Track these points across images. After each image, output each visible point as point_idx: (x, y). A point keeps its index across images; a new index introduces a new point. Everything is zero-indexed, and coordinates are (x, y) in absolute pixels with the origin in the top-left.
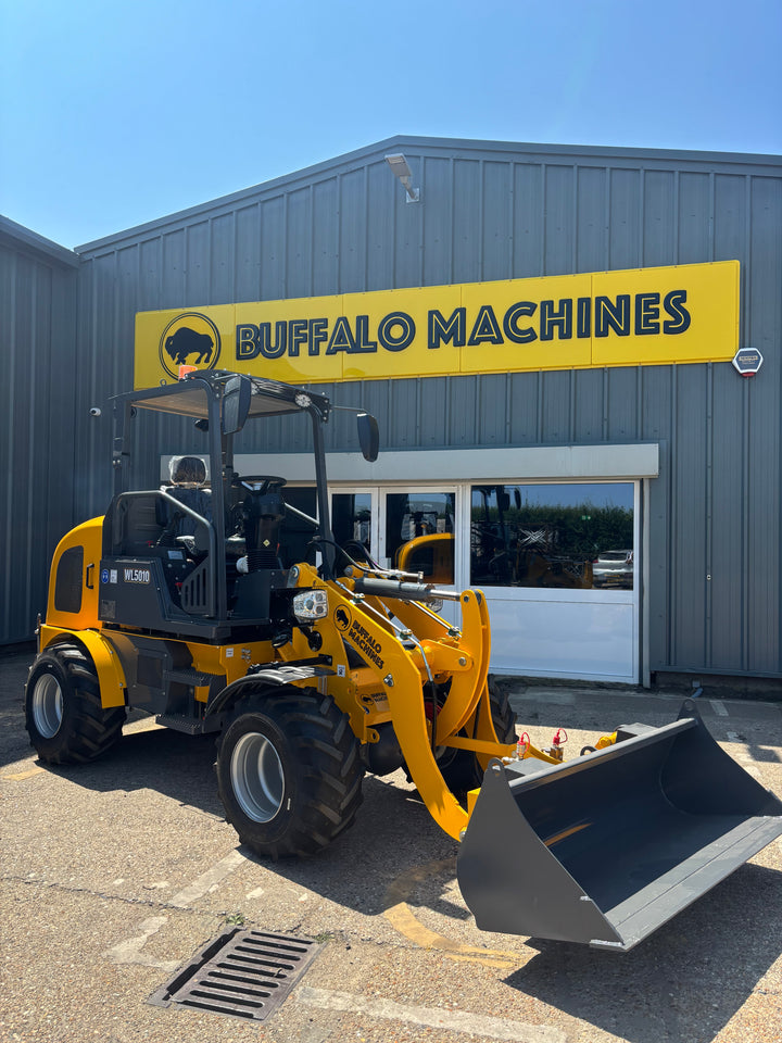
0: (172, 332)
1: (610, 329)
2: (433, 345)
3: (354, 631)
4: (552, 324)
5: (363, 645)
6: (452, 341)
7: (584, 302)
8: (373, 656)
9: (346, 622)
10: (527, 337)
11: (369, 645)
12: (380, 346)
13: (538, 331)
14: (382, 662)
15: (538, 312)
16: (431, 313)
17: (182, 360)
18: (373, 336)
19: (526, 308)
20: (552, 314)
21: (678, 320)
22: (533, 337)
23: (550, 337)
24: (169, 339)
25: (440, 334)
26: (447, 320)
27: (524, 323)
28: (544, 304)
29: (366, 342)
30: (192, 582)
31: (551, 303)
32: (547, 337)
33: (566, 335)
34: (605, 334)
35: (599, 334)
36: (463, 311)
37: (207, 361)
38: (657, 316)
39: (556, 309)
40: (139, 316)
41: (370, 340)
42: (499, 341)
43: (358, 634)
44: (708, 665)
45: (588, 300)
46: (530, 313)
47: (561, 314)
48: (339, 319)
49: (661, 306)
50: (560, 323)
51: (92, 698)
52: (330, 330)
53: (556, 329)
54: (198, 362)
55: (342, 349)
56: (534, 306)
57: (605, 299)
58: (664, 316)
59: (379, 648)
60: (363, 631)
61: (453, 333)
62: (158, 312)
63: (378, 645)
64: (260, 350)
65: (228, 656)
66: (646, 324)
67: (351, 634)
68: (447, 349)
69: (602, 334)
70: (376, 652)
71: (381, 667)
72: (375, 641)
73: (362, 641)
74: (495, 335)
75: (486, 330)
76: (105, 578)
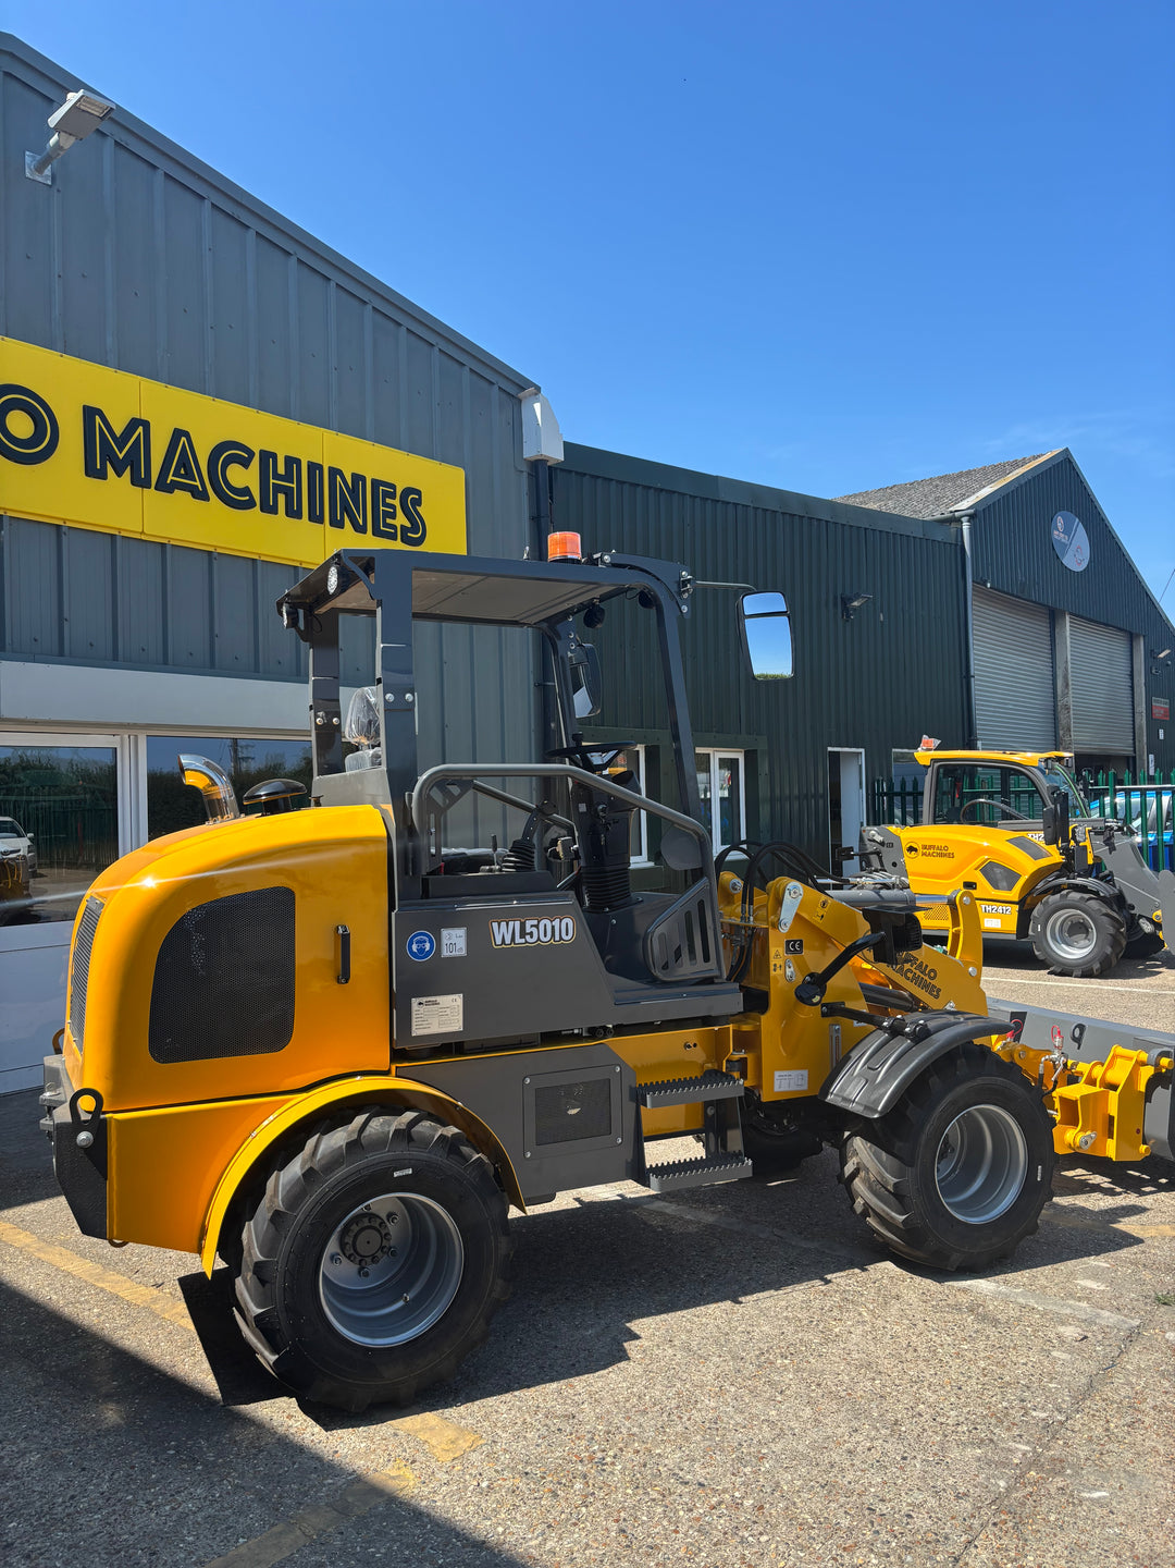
5: (909, 975)
8: (926, 986)
11: (918, 973)
14: (939, 990)
21: (415, 529)
22: (250, 504)
32: (269, 508)
38: (393, 516)
43: (900, 964)
46: (245, 463)
47: (288, 477)
49: (396, 502)
57: (340, 472)
58: (401, 520)
59: (933, 974)
60: (909, 957)
63: (932, 970)
70: (929, 980)
71: (937, 997)
72: (927, 966)
73: (909, 970)
74: (198, 483)
75: (182, 472)
76: (421, 950)
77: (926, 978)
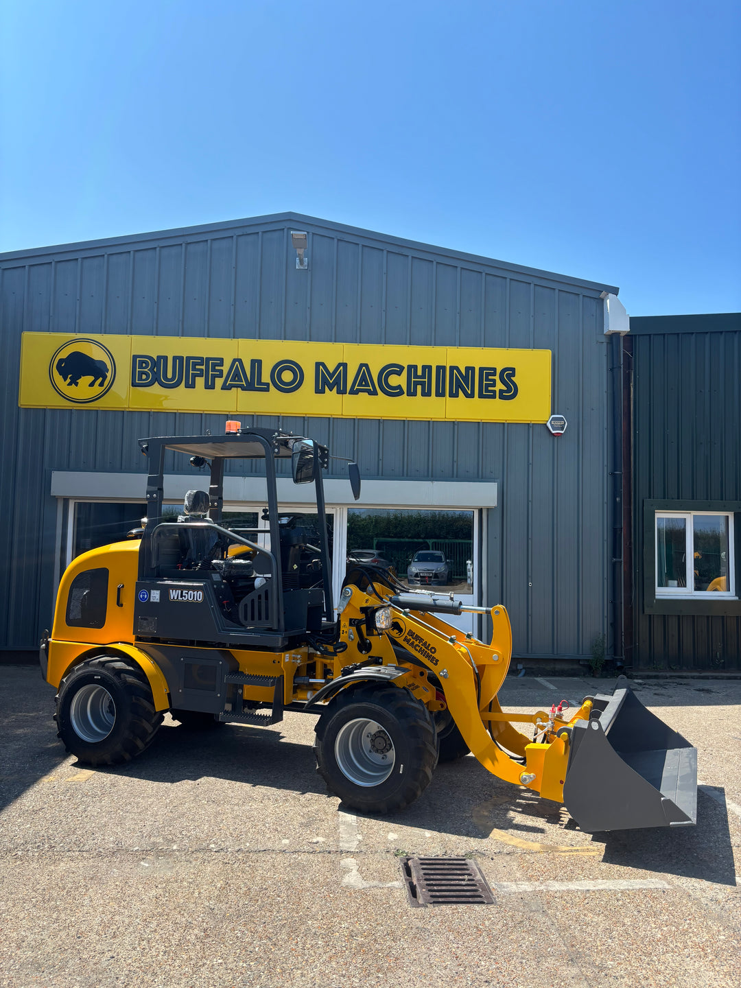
0: (64, 354)
1: (461, 393)
2: (319, 391)
3: (409, 637)
4: (416, 384)
5: (418, 648)
6: (335, 389)
7: (441, 369)
8: (428, 656)
9: (400, 630)
10: (395, 392)
11: (423, 648)
12: (272, 387)
13: (405, 388)
14: (437, 661)
15: (405, 373)
16: (318, 365)
17: (74, 382)
18: (266, 378)
19: (395, 369)
20: (416, 376)
21: (509, 390)
22: (401, 393)
23: (414, 394)
24: (61, 361)
25: (325, 382)
26: (331, 372)
27: (394, 380)
28: (410, 367)
29: (260, 382)
30: (253, 601)
31: (415, 367)
32: (412, 394)
33: (426, 394)
34: (456, 395)
35: (451, 395)
36: (345, 365)
37: (101, 385)
38: (494, 385)
39: (420, 373)
40: (26, 335)
41: (263, 380)
42: (374, 393)
43: (412, 640)
44: (530, 652)
45: (444, 368)
46: (399, 374)
47: (423, 376)
48: (235, 361)
49: (497, 378)
50: (423, 384)
51: (146, 703)
52: (225, 369)
53: (419, 388)
54: (92, 385)
55: (237, 386)
56: (402, 368)
57: (457, 368)
58: (500, 386)
59: (434, 650)
60: (417, 638)
61: (337, 383)
62: (47, 334)
63: (433, 648)
64: (156, 379)
65: (287, 660)
66: (487, 391)
67: (405, 640)
68: (331, 395)
69: (454, 395)
70: (430, 654)
71: (436, 664)
72: (429, 645)
73: (417, 645)
74: (371, 388)
75: (364, 383)
76: (143, 597)
77: (429, 652)
